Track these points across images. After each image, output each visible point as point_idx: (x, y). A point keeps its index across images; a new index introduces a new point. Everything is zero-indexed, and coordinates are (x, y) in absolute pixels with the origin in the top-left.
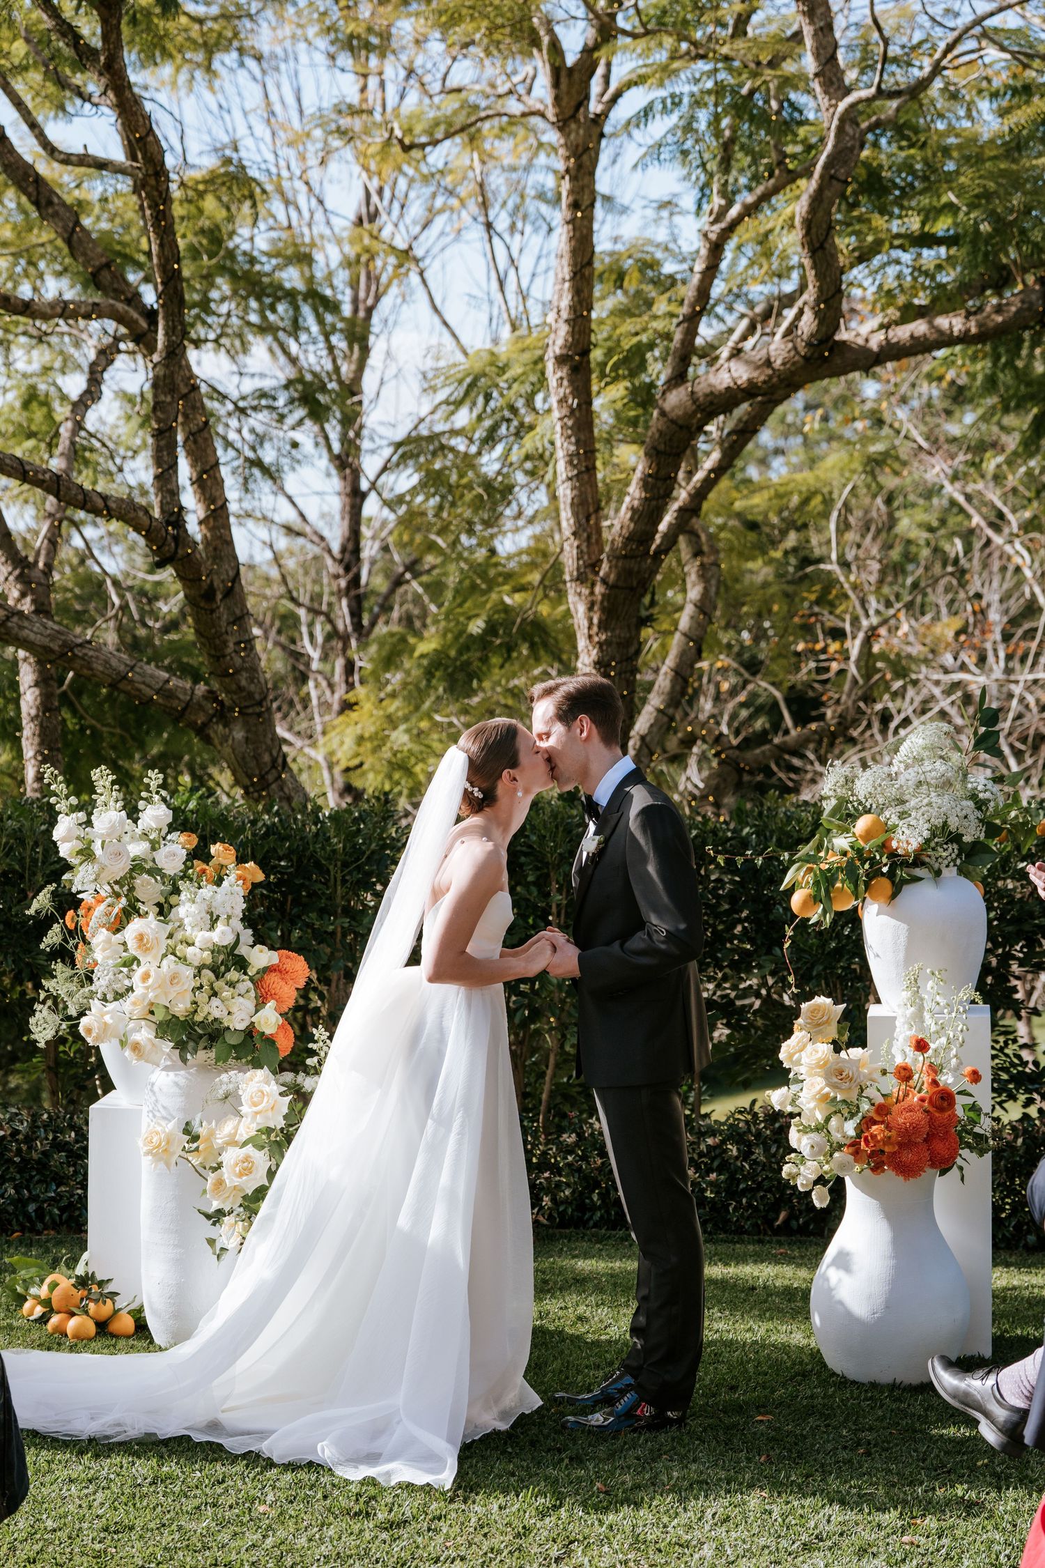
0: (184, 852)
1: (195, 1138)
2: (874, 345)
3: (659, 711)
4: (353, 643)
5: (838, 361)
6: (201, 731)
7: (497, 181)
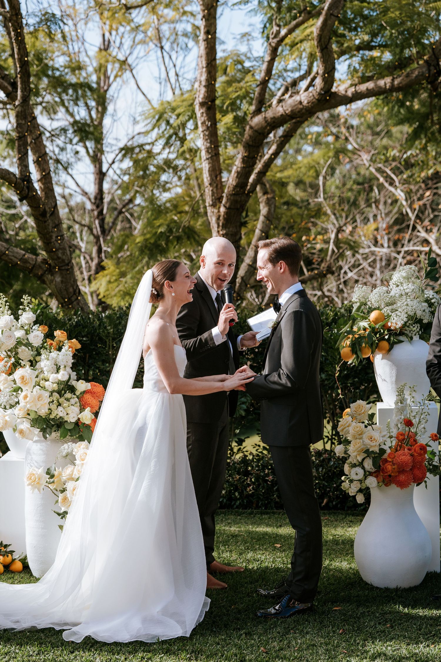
0: (43, 335)
1: (52, 476)
2: (349, 94)
3: (249, 265)
4: (101, 240)
5: (333, 101)
6: (41, 278)
7: (165, 28)
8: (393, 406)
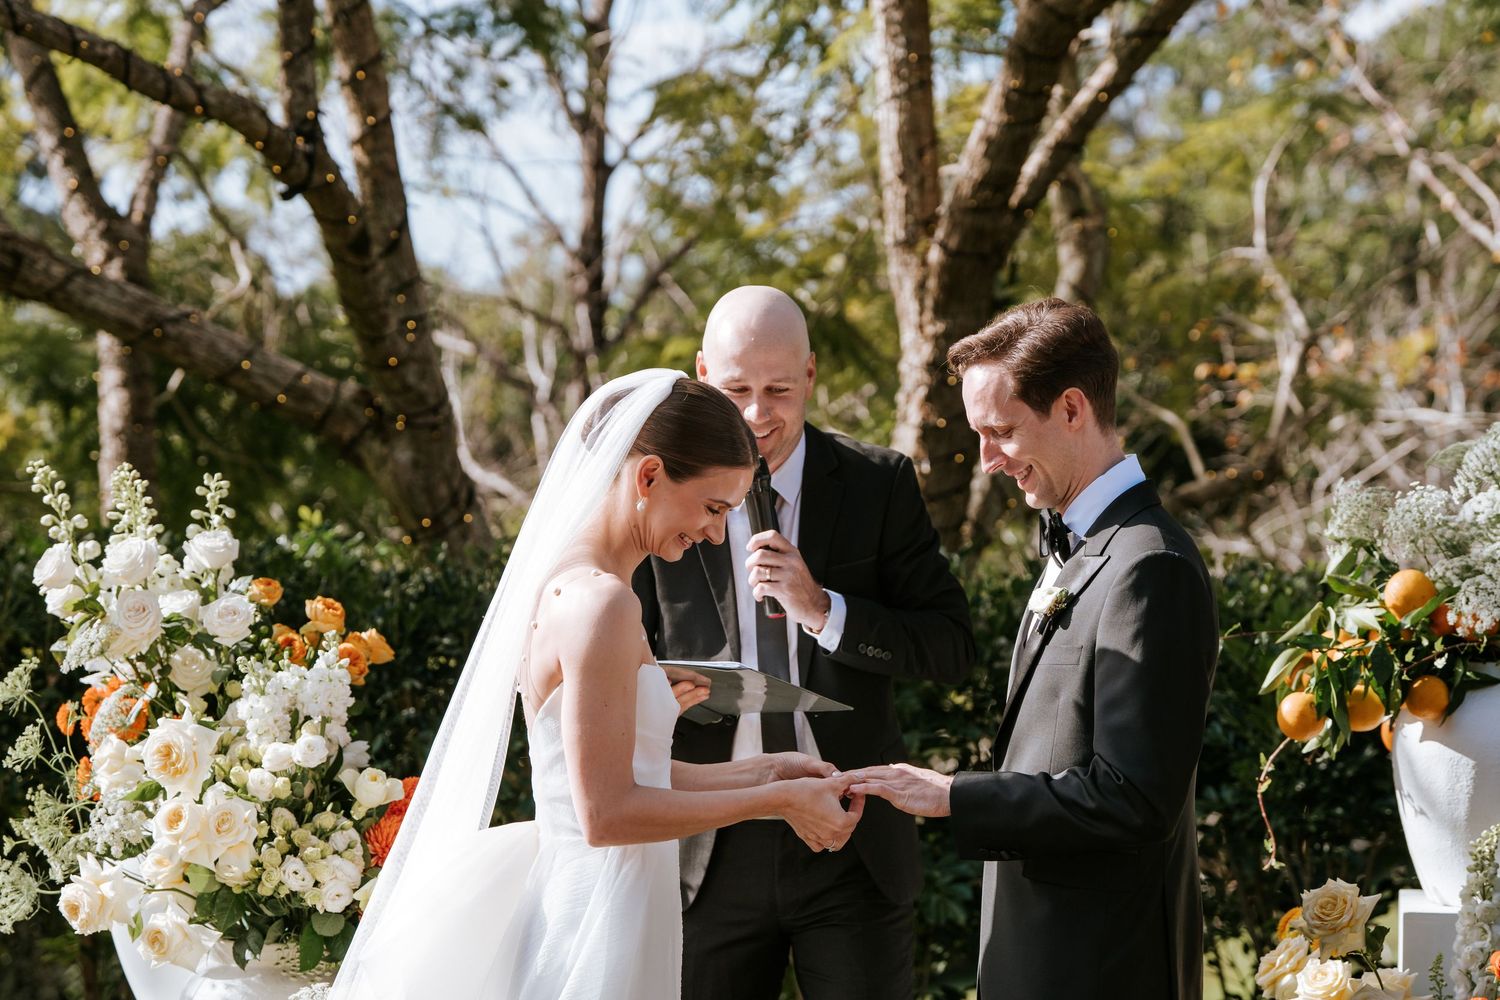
0: (257, 610)
6: (348, 451)
8: (1455, 906)
